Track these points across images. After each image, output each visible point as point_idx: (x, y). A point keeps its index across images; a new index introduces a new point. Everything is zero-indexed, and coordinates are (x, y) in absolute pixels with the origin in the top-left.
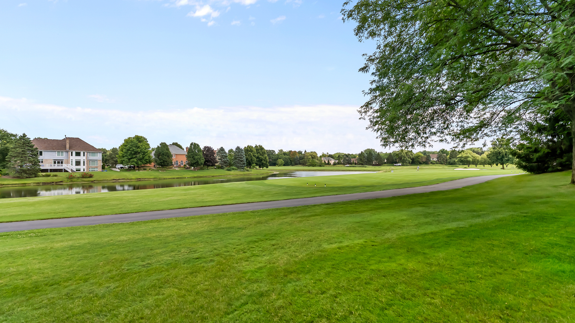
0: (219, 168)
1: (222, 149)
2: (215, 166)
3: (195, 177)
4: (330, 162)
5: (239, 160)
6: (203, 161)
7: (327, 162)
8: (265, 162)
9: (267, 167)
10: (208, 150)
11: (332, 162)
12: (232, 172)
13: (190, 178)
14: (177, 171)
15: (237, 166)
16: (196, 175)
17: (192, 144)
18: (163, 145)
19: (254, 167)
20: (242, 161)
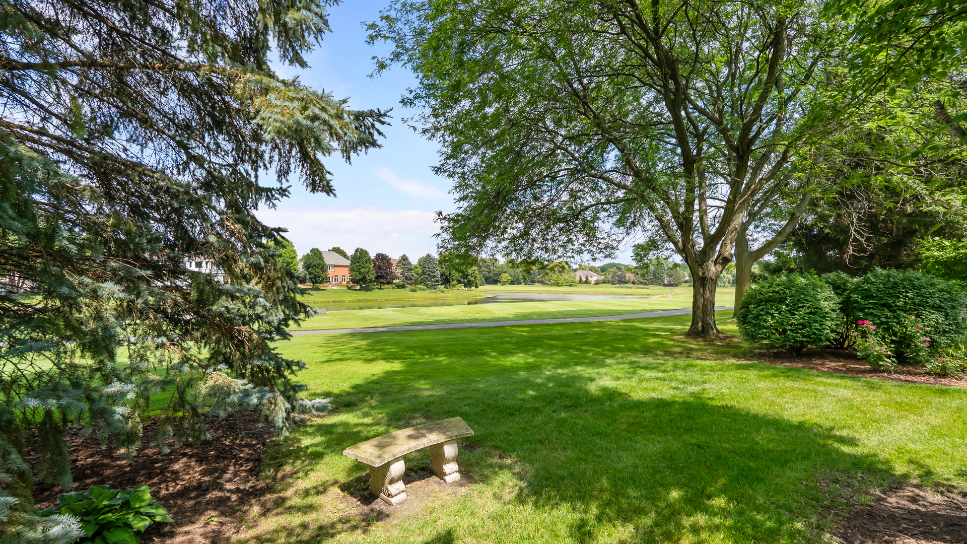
0: (400, 287)
1: (404, 259)
2: (392, 283)
3: (359, 301)
4: (590, 279)
5: (429, 275)
6: (373, 277)
7: (584, 279)
8: (472, 279)
9: (476, 287)
10: (382, 258)
11: (594, 278)
12: (418, 294)
13: (353, 301)
14: (335, 291)
15: (427, 285)
16: (361, 298)
17: (357, 251)
18: (316, 252)
19: (454, 286)
20: (435, 277)
